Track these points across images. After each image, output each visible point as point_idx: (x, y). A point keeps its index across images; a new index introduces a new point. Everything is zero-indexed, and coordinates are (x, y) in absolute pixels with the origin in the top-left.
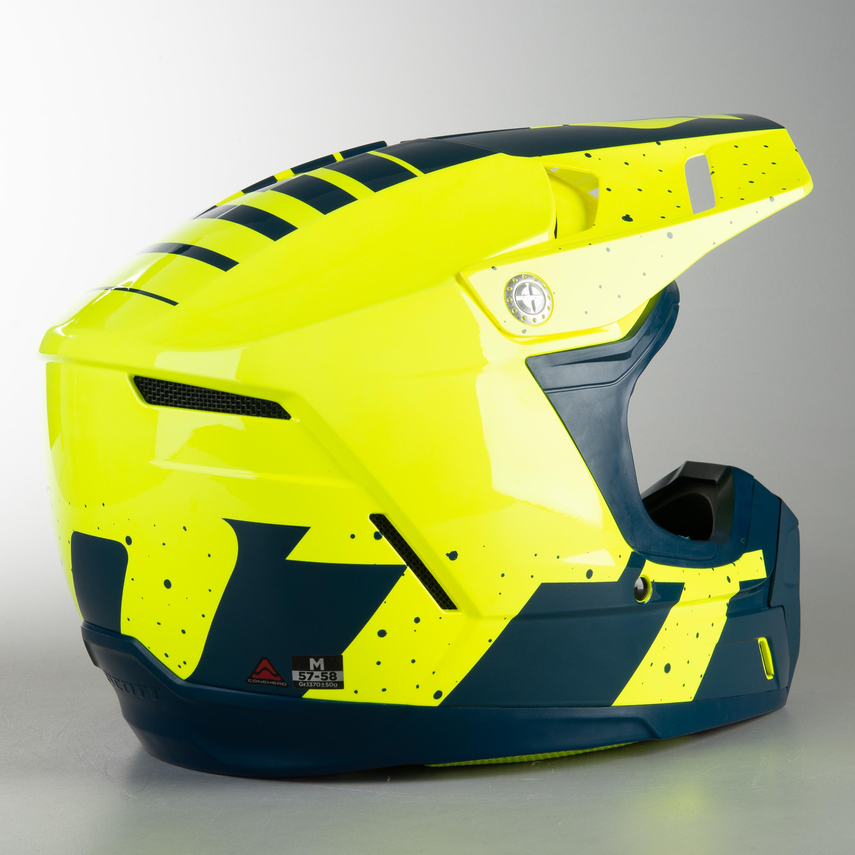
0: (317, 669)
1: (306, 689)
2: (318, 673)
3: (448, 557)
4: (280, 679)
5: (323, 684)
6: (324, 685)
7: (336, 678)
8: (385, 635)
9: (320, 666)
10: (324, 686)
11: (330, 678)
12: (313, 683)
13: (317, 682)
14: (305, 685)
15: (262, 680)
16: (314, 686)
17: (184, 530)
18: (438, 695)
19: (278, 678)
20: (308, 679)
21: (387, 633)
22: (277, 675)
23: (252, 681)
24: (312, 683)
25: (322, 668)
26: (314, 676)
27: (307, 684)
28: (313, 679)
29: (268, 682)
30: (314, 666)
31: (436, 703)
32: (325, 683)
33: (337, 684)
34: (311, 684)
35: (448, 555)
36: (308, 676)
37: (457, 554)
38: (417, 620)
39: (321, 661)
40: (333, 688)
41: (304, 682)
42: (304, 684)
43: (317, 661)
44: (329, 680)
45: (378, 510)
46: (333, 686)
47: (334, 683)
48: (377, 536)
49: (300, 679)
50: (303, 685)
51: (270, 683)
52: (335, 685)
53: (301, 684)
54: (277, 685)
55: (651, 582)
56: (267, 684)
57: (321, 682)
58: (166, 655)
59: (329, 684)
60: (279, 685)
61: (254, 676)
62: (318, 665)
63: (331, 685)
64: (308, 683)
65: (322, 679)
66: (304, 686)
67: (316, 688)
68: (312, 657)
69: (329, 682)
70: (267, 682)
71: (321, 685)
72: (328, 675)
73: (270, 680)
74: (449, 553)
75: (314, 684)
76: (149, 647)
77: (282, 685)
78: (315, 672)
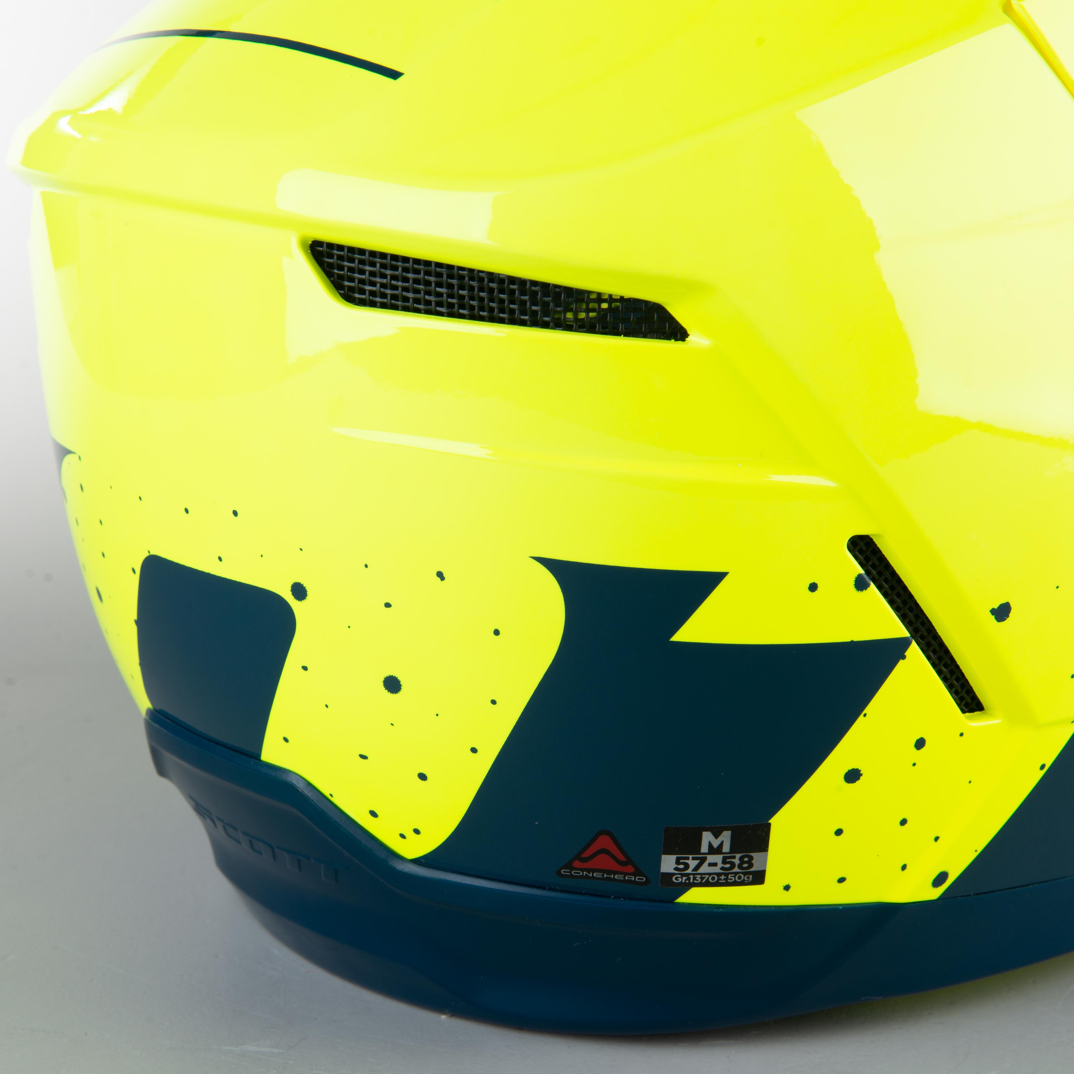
0: (713, 850)
1: (686, 887)
2: (718, 859)
3: (992, 617)
4: (631, 871)
5: (723, 877)
6: (724, 879)
7: (751, 865)
8: (858, 779)
9: (721, 845)
10: (725, 881)
11: (740, 867)
12: (703, 876)
13: (710, 874)
14: (686, 880)
15: (594, 871)
16: (703, 881)
17: (439, 579)
18: (940, 879)
19: (630, 869)
20: (693, 870)
21: (861, 775)
22: (629, 861)
23: (570, 872)
24: (699, 876)
25: (726, 848)
26: (706, 864)
27: (689, 879)
28: (705, 869)
29: (605, 876)
30: (710, 845)
31: (935, 894)
32: (726, 875)
33: (751, 876)
34: (697, 879)
35: (993, 612)
37: (1012, 609)
38: (920, 744)
39: (726, 837)
40: (743, 883)
41: (683, 875)
42: (684, 878)
43: (716, 836)
44: (736, 870)
45: (860, 528)
46: (744, 880)
47: (745, 874)
48: (860, 584)
49: (676, 869)
50: (680, 881)
51: (611, 877)
52: (748, 878)
53: (676, 879)
54: (624, 881)
56: (603, 879)
57: (719, 875)
58: (374, 814)
59: (735, 877)
60: (630, 881)
61: (577, 864)
62: (719, 843)
63: (740, 878)
64: (692, 877)
65: (722, 868)
66: (683, 881)
67: (707, 884)
68: (706, 830)
69: (736, 873)
70: (603, 875)
71: (719, 879)
72: (737, 861)
73: (609, 872)
74: (996, 607)
75: (705, 877)
76: (331, 795)
77: (637, 880)
78: (709, 856)
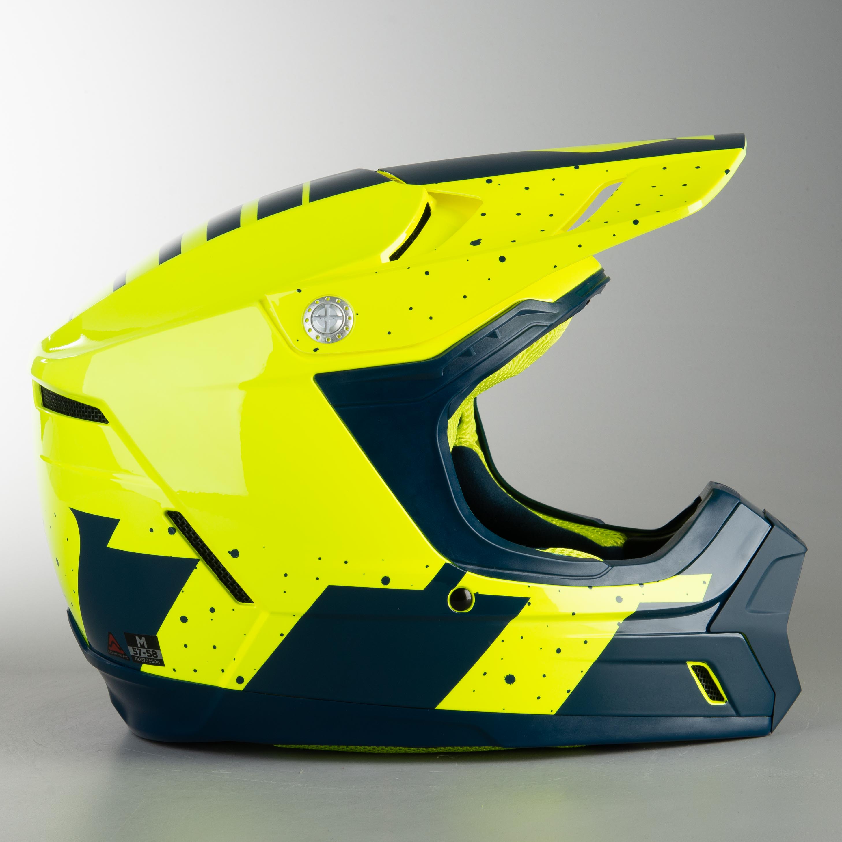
0: (143, 646)
1: (140, 663)
2: (144, 650)
3: (230, 555)
4: (123, 653)
6: (150, 661)
7: (157, 656)
9: (144, 644)
15: (115, 652)
16: (145, 661)
18: (240, 680)
20: (140, 655)
21: (187, 620)
22: (121, 648)
23: (110, 652)
24: (142, 658)
25: (146, 646)
26: (142, 653)
28: (143, 655)
30: (140, 644)
31: (241, 687)
32: (150, 659)
33: (159, 661)
34: (142, 660)
35: (231, 553)
36: (138, 652)
37: (239, 553)
38: (212, 610)
39: (144, 640)
40: (157, 665)
41: (137, 657)
43: (141, 639)
44: (152, 657)
45: (173, 508)
46: (157, 663)
47: (156, 660)
48: (171, 531)
49: (134, 654)
51: (120, 655)
53: (136, 659)
55: (474, 594)
57: (148, 659)
59: (153, 660)
60: (124, 658)
61: (110, 648)
62: (142, 643)
63: (155, 662)
64: (140, 658)
65: (148, 656)
66: (139, 660)
67: (146, 663)
68: (137, 636)
70: (117, 654)
72: (151, 653)
74: (231, 551)
75: (144, 659)
77: (126, 658)
78: (142, 649)
